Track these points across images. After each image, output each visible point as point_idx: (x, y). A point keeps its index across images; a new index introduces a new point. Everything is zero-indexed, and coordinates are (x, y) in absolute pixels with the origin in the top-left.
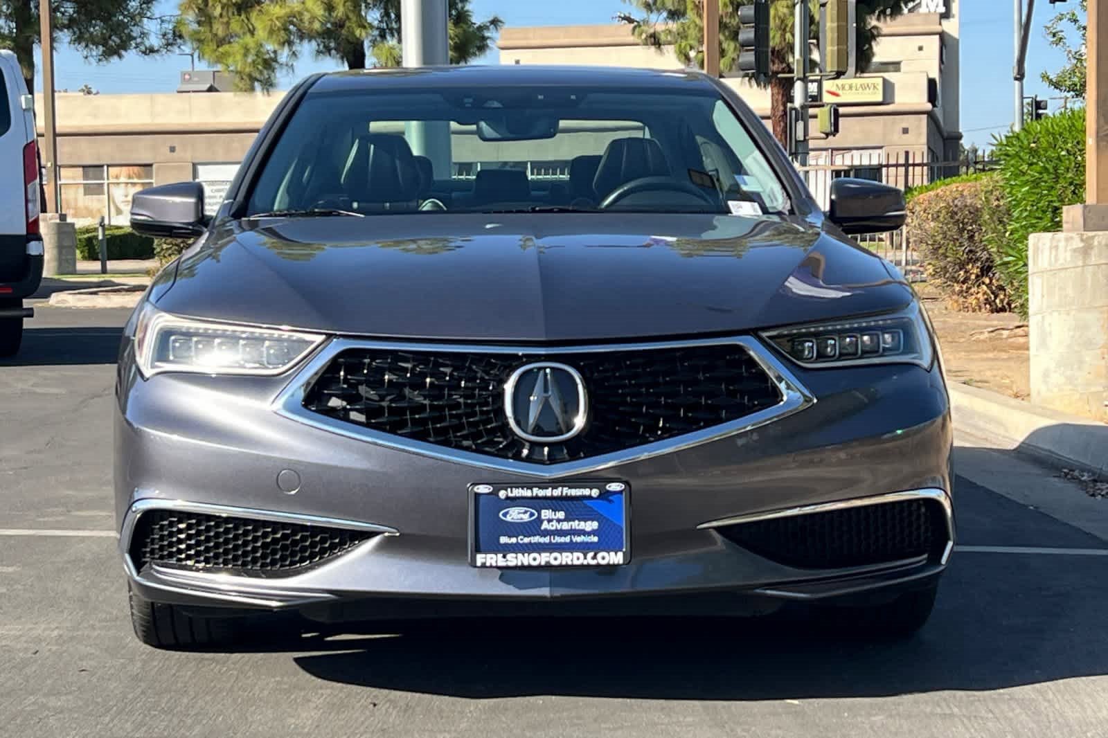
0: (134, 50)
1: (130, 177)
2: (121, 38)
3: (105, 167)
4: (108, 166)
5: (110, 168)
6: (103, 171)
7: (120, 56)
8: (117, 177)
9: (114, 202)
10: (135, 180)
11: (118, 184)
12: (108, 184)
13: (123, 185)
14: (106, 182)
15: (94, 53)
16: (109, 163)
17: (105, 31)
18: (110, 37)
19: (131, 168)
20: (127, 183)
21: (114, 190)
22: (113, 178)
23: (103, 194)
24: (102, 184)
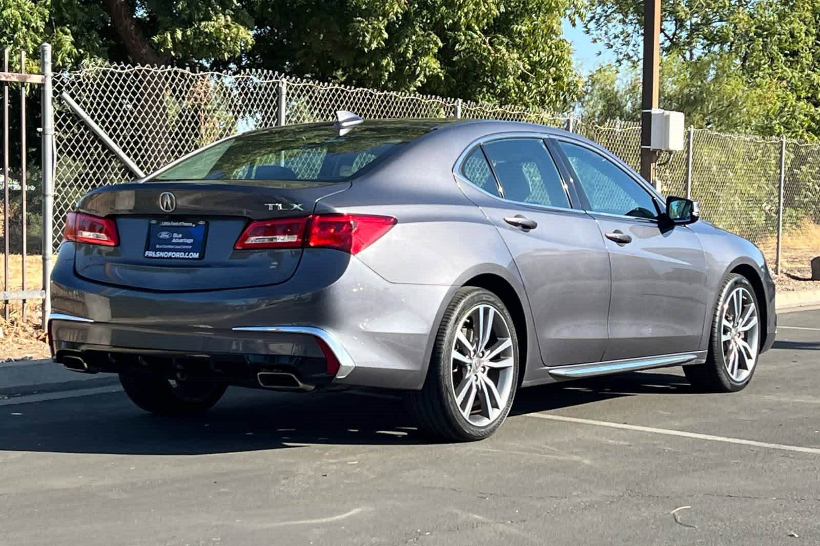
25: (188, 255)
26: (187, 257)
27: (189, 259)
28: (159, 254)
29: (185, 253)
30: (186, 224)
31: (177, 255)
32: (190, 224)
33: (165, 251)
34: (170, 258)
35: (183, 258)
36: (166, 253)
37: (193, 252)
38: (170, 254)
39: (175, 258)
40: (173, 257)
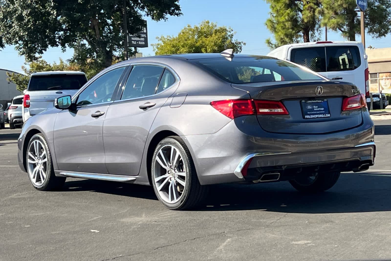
0: (390, 33)
1: (386, 77)
2: (385, 30)
3: (378, 74)
4: (379, 73)
5: (380, 74)
6: (377, 75)
7: (385, 36)
8: (382, 77)
9: (381, 85)
10: (389, 78)
11: (382, 79)
12: (379, 80)
13: (384, 80)
14: (378, 79)
15: (376, 36)
16: (379, 72)
17: (379, 28)
18: (381, 29)
19: (387, 74)
20: (386, 79)
21: (381, 81)
22: (380, 77)
23: (377, 83)
24: (377, 79)
25: (325, 115)
26: (325, 116)
27: (326, 117)
28: (312, 116)
29: (324, 115)
30: (319, 101)
31: (321, 116)
32: (321, 101)
33: (314, 115)
34: (318, 117)
35: (323, 117)
36: (315, 115)
37: (327, 114)
38: (317, 116)
39: (320, 118)
40: (319, 117)
